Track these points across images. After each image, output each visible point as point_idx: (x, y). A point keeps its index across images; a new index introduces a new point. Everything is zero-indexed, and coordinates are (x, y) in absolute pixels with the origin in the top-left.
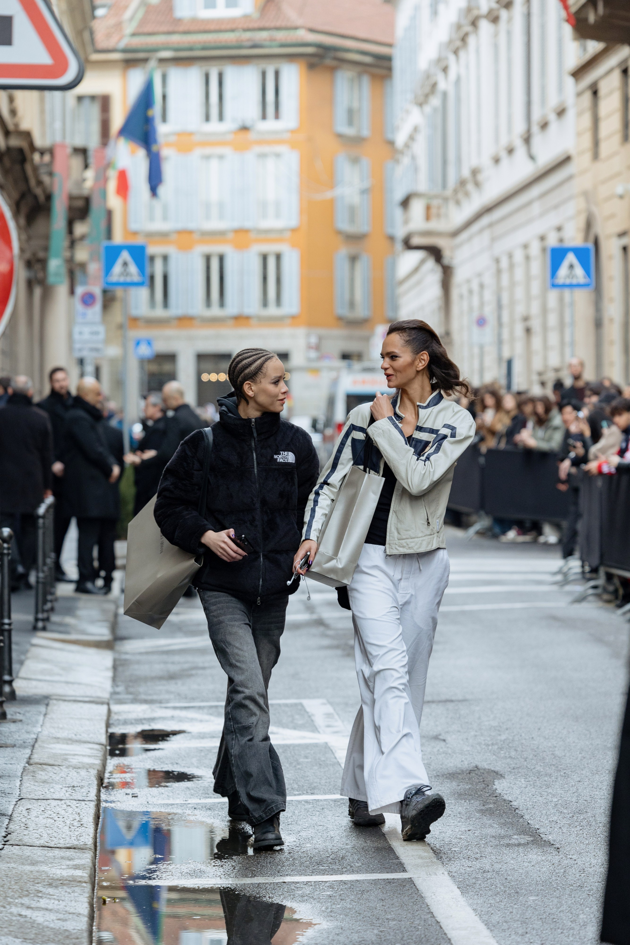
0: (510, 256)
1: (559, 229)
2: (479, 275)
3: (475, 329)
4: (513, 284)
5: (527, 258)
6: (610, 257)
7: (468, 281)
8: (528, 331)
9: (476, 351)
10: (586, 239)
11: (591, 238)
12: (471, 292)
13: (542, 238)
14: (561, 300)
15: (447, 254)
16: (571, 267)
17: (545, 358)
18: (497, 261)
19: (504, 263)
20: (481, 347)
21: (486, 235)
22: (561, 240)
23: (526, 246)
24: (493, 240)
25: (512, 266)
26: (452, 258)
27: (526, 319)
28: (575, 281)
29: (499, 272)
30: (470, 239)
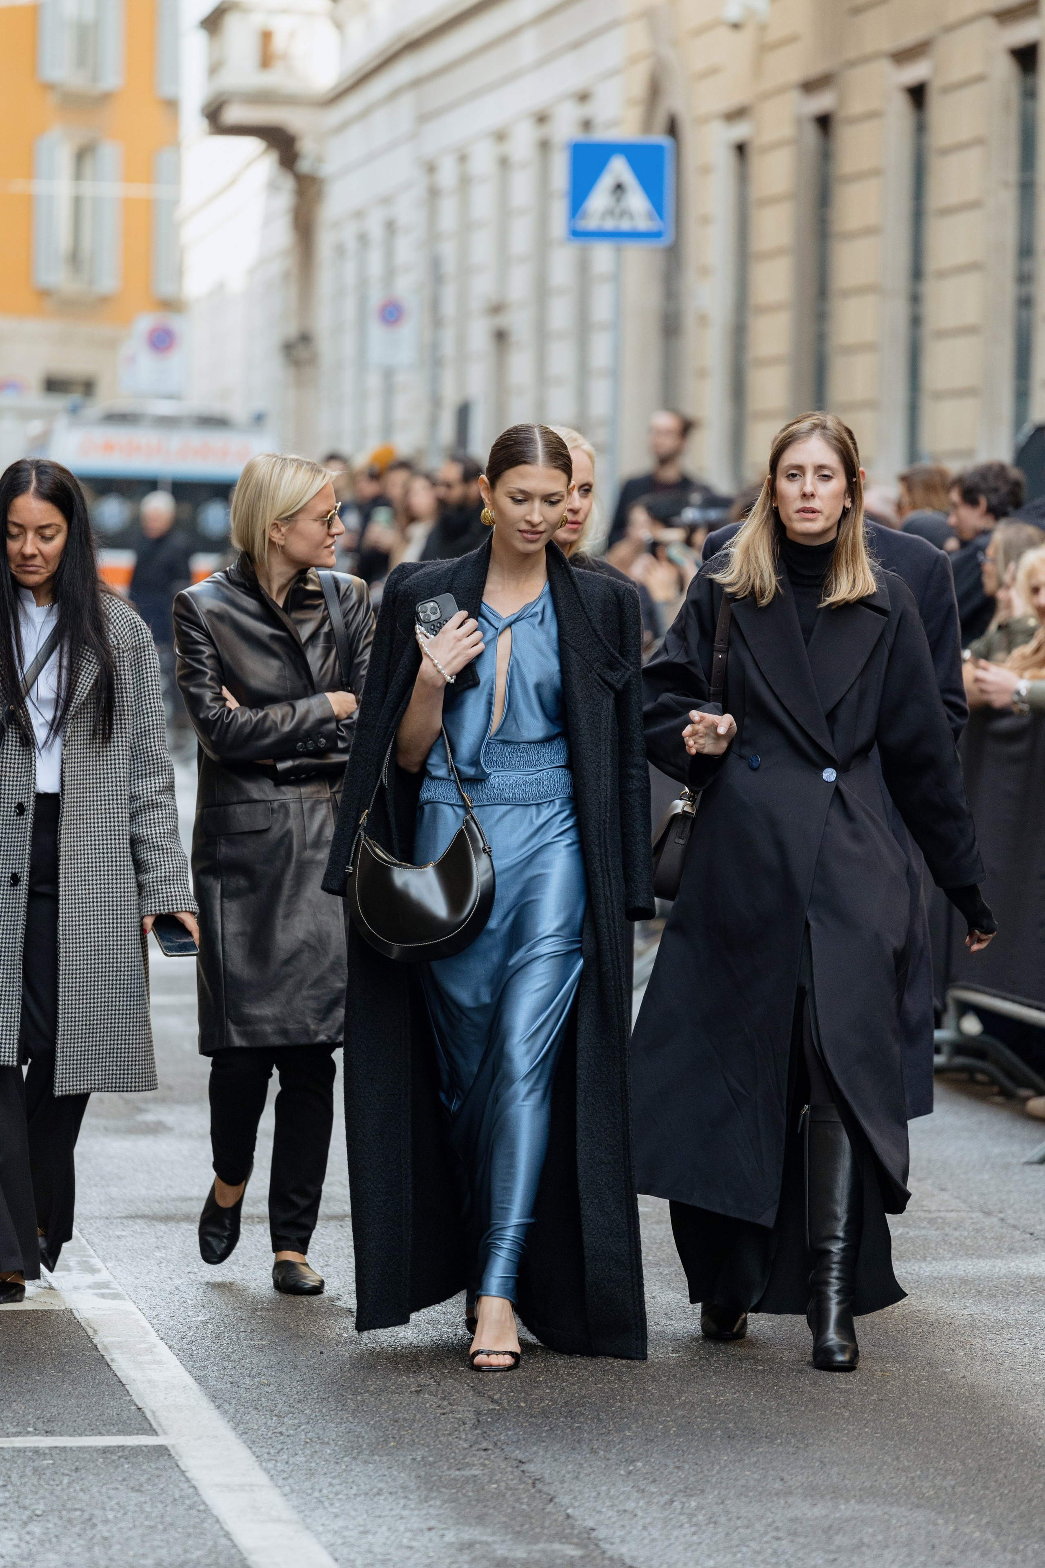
0: (463, 159)
1: (583, 97)
2: (386, 201)
3: (376, 331)
4: (467, 226)
5: (504, 164)
6: (706, 170)
7: (359, 215)
8: (501, 337)
9: (374, 381)
10: (647, 125)
11: (661, 121)
12: (363, 239)
13: (542, 119)
14: (583, 267)
15: (307, 146)
16: (619, 189)
18: (431, 168)
19: (447, 176)
20: (388, 374)
21: (406, 105)
22: (587, 125)
23: (501, 136)
24: (424, 118)
25: (465, 182)
26: (319, 160)
27: (497, 309)
28: (624, 225)
29: (434, 193)
30: (365, 114)
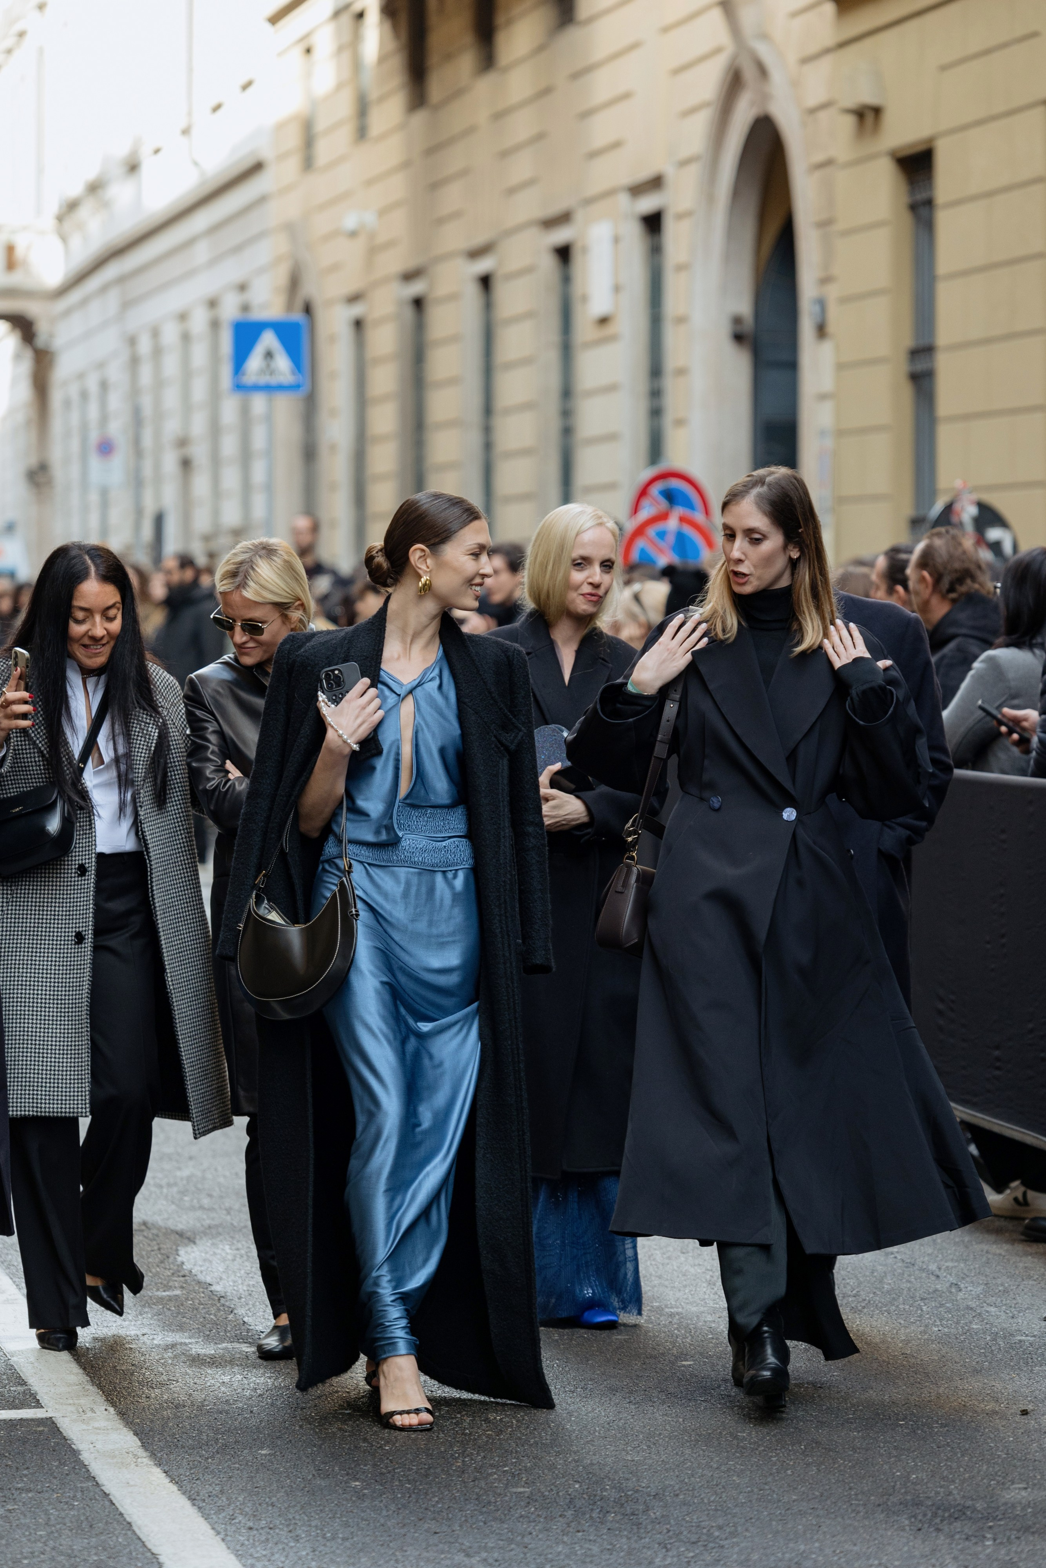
0: (155, 333)
1: (242, 287)
2: (101, 365)
3: (95, 462)
4: (159, 384)
5: (186, 338)
6: (332, 339)
7: (81, 376)
8: (186, 464)
9: (94, 497)
10: (289, 306)
11: (299, 304)
12: (84, 395)
13: (213, 304)
14: (245, 412)
15: (42, 329)
16: (269, 355)
17: (216, 512)
18: (132, 341)
19: (145, 346)
20: (104, 493)
21: (113, 296)
22: (245, 308)
23: (183, 317)
24: (126, 305)
25: (157, 352)
26: (51, 336)
27: (183, 442)
28: (274, 380)
29: (134, 361)
30: (84, 302)
